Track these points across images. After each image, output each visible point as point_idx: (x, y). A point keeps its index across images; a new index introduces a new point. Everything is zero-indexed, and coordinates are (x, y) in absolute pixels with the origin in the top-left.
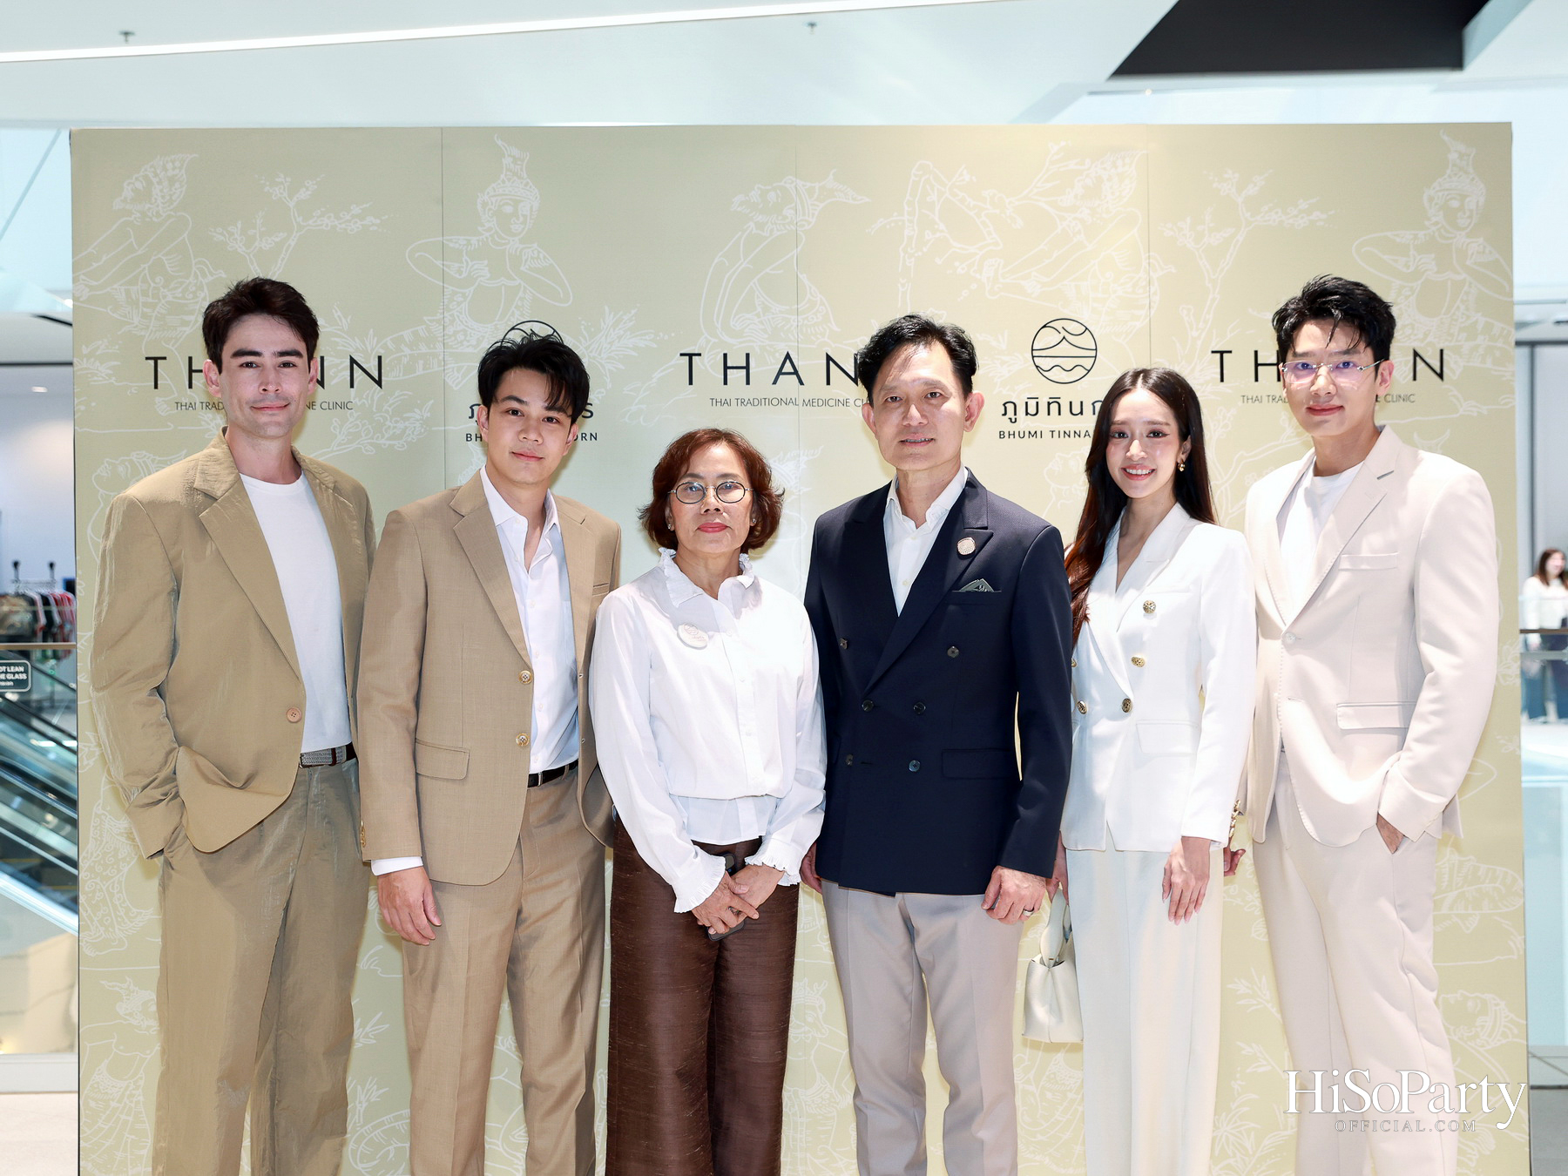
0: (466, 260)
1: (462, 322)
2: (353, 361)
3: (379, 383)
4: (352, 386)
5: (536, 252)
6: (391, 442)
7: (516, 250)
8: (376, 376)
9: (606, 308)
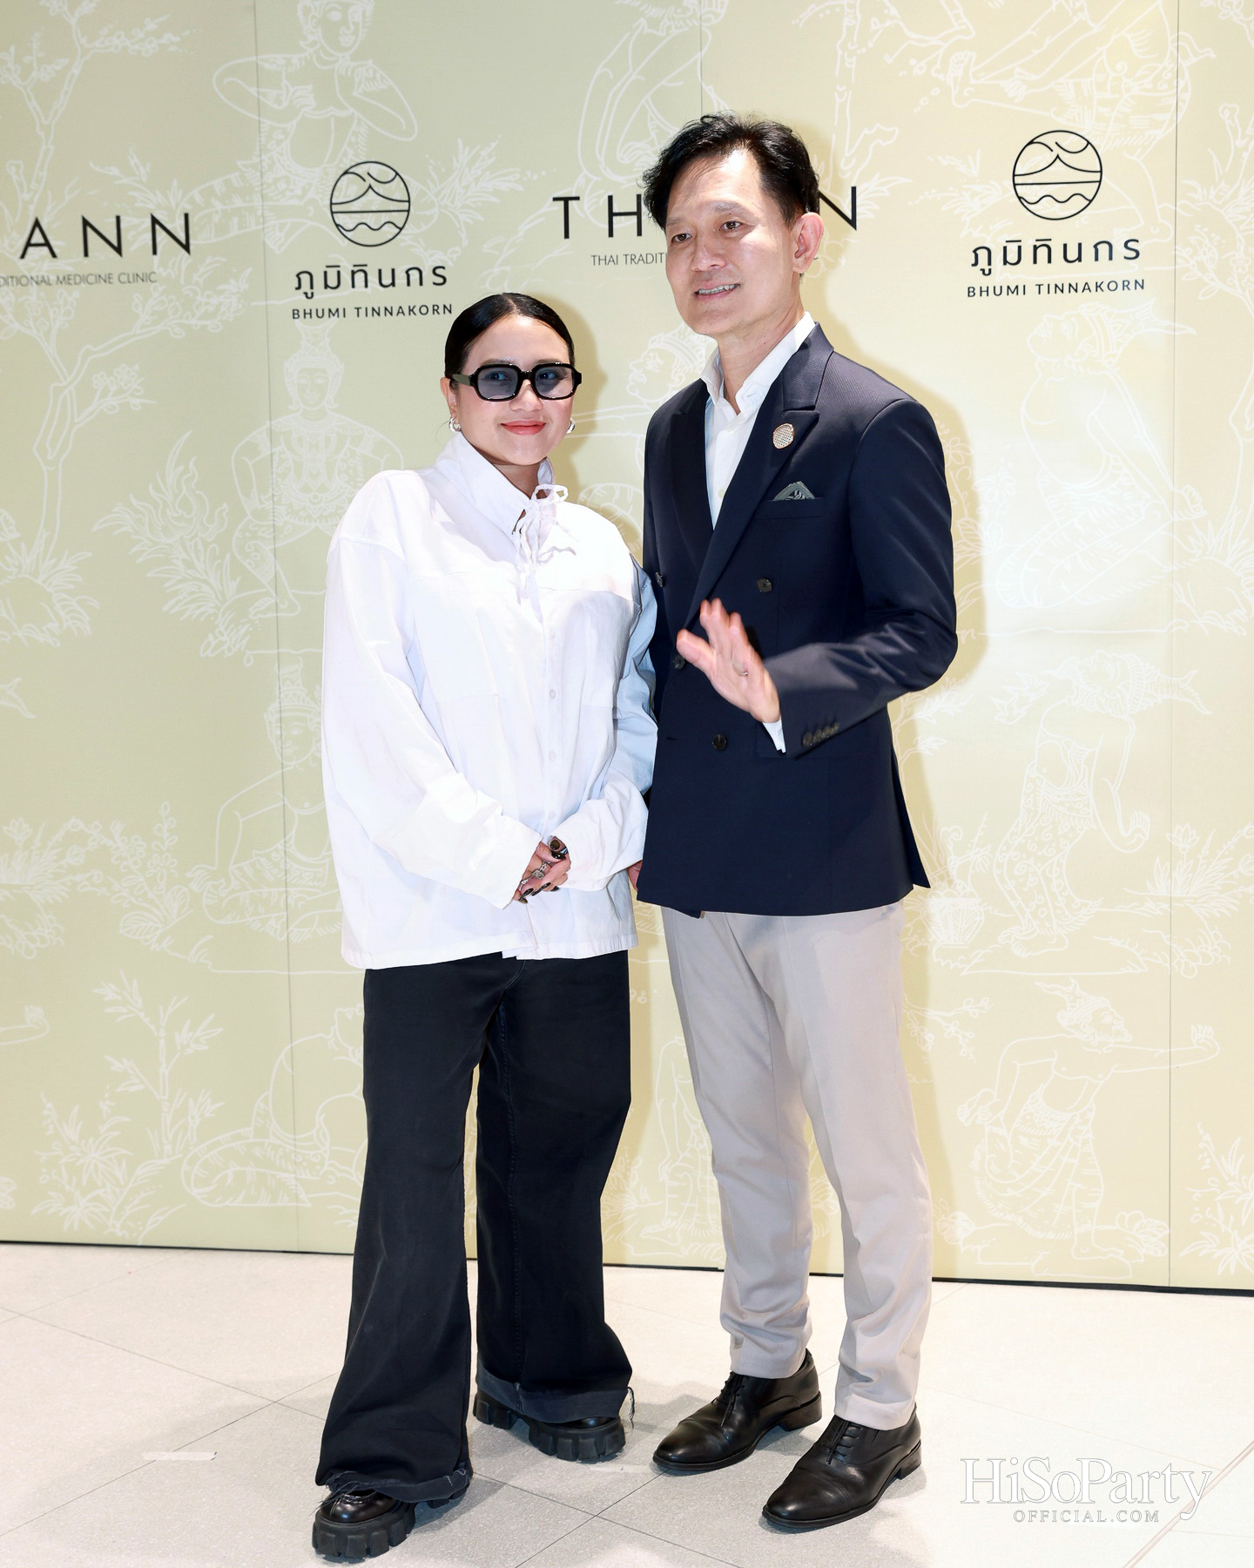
0: (287, 87)
1: (283, 166)
2: (155, 221)
3: (186, 247)
4: (155, 252)
5: (371, 71)
6: (204, 323)
7: (347, 70)
8: (182, 238)
9: (460, 141)
